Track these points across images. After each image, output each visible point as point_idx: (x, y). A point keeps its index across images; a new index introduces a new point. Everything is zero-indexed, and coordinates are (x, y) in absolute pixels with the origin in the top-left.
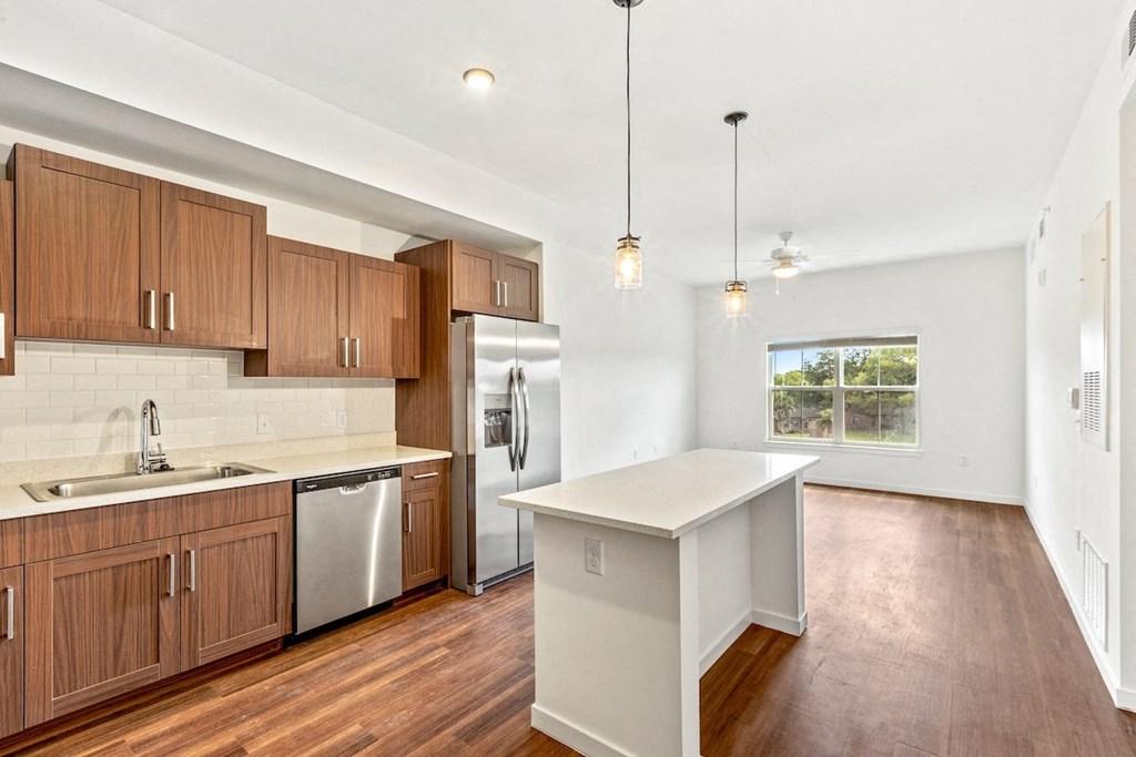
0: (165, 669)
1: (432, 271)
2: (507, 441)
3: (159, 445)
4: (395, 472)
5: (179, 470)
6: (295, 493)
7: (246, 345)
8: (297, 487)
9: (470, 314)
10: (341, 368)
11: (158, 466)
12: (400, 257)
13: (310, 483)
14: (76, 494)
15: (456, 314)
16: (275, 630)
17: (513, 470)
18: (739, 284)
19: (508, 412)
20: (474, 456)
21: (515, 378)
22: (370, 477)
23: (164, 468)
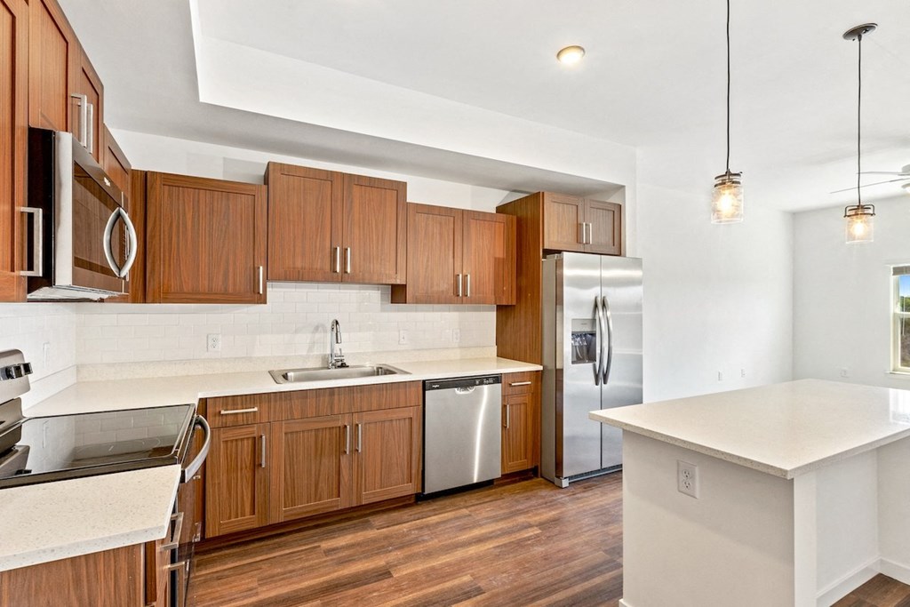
0: (343, 503)
1: (527, 218)
2: (592, 358)
3: (340, 350)
4: (497, 379)
5: (353, 367)
6: (424, 390)
7: (393, 282)
8: (426, 385)
9: (559, 252)
10: (456, 296)
11: (340, 364)
12: (500, 209)
13: (435, 383)
14: (298, 380)
15: (547, 252)
16: (410, 489)
17: (597, 384)
18: (863, 207)
19: (593, 334)
20: (562, 370)
21: (600, 305)
22: (477, 382)
23: (343, 366)
